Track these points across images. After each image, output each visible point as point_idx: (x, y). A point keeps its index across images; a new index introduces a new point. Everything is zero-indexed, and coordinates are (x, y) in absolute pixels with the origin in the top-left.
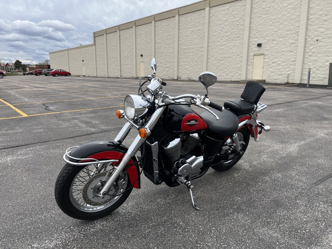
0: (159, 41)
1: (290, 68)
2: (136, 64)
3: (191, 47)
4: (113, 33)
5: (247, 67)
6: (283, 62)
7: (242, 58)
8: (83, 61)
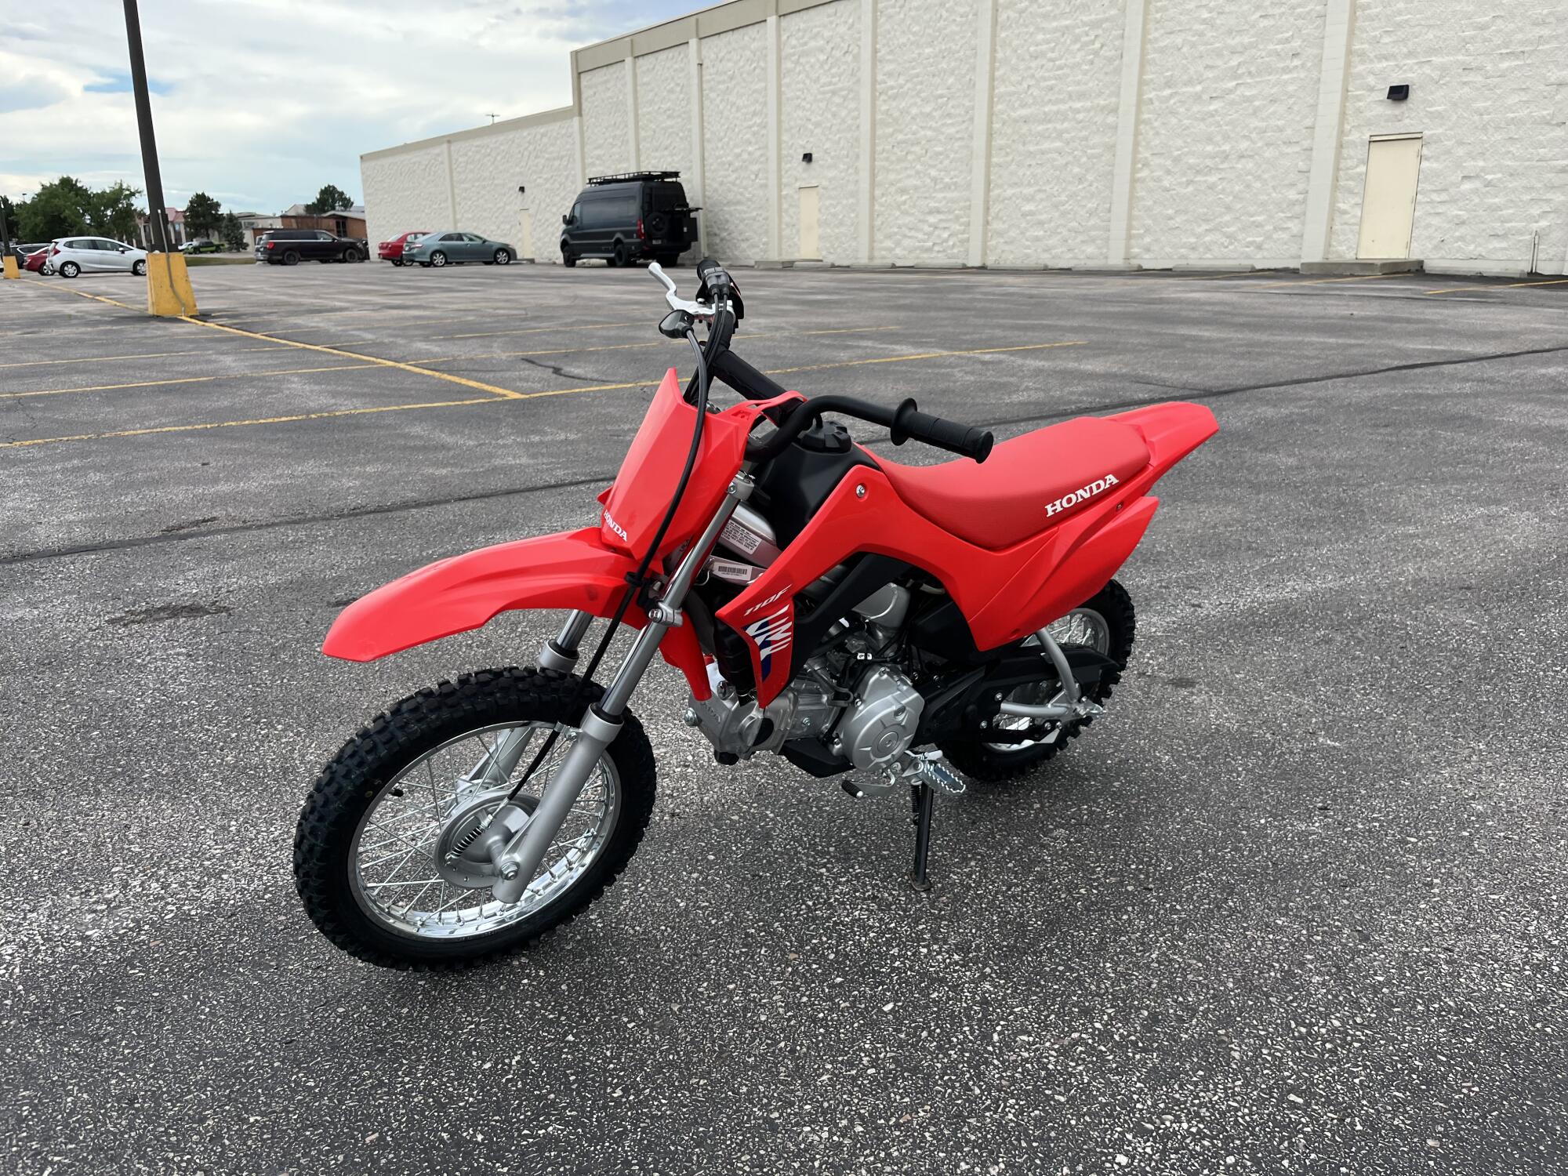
0: (892, 88)
1: (1548, 201)
2: (780, 197)
3: (1055, 108)
4: (670, 53)
5: (1333, 202)
6: (1511, 175)
7: (1309, 158)
8: (522, 189)
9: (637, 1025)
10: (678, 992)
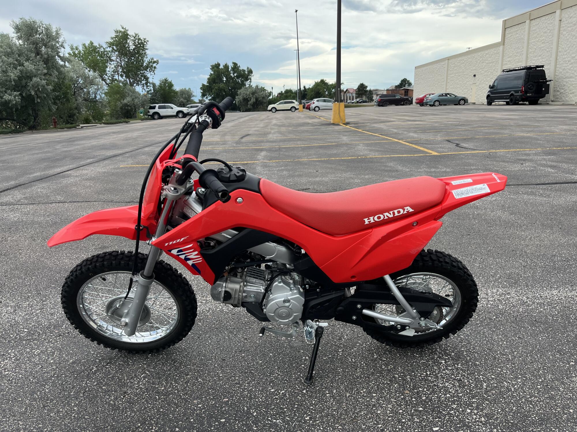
4: (547, 17)
8: (475, 76)
9: (330, 396)
10: (352, 389)
